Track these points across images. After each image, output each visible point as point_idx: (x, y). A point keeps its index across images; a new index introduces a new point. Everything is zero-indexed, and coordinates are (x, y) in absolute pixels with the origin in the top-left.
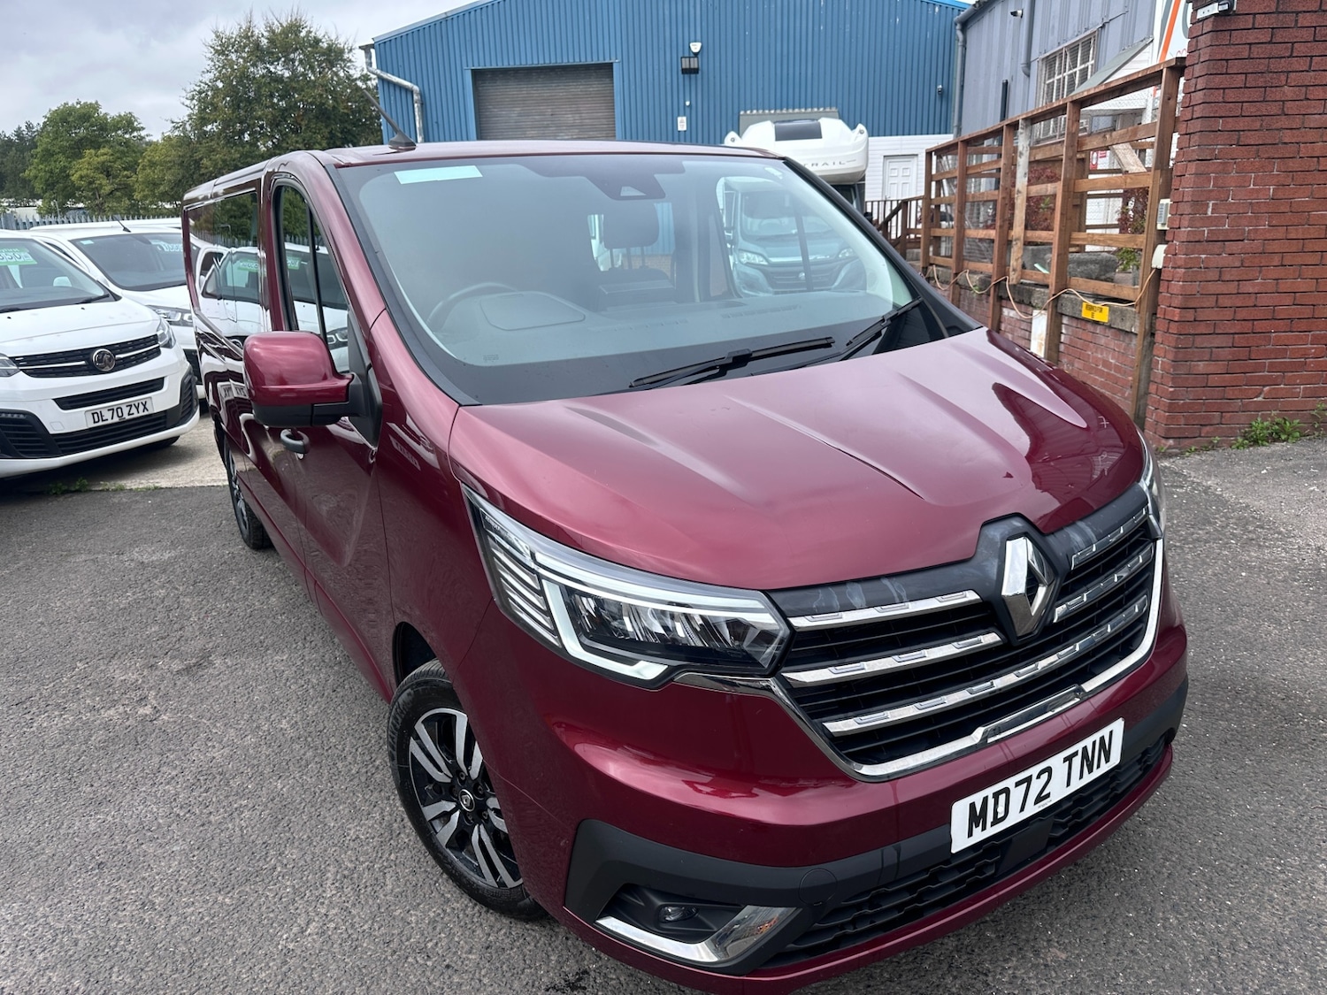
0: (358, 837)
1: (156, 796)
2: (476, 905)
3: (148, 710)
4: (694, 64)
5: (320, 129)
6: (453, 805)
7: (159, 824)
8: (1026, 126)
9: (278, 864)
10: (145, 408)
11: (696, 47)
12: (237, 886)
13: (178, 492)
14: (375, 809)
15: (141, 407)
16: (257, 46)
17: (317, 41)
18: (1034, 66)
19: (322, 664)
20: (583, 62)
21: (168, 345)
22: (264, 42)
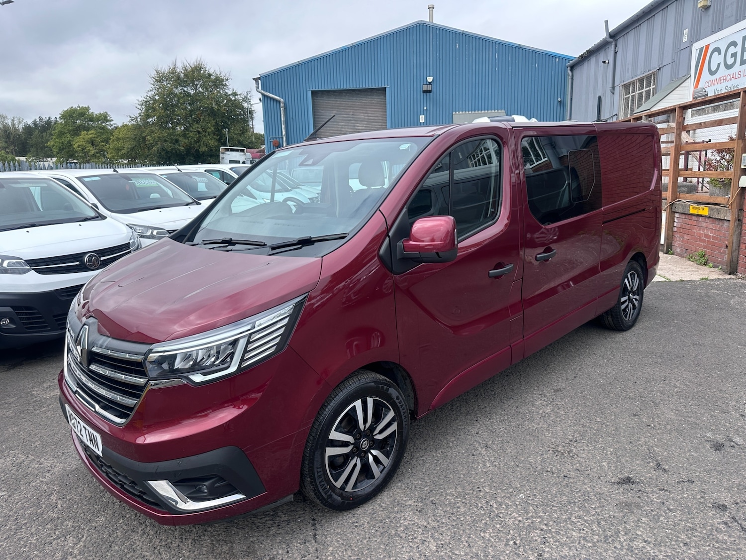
4: (429, 88)
11: (430, 79)
16: (179, 78)
17: (210, 75)
18: (617, 90)
20: (370, 87)
22: (182, 75)
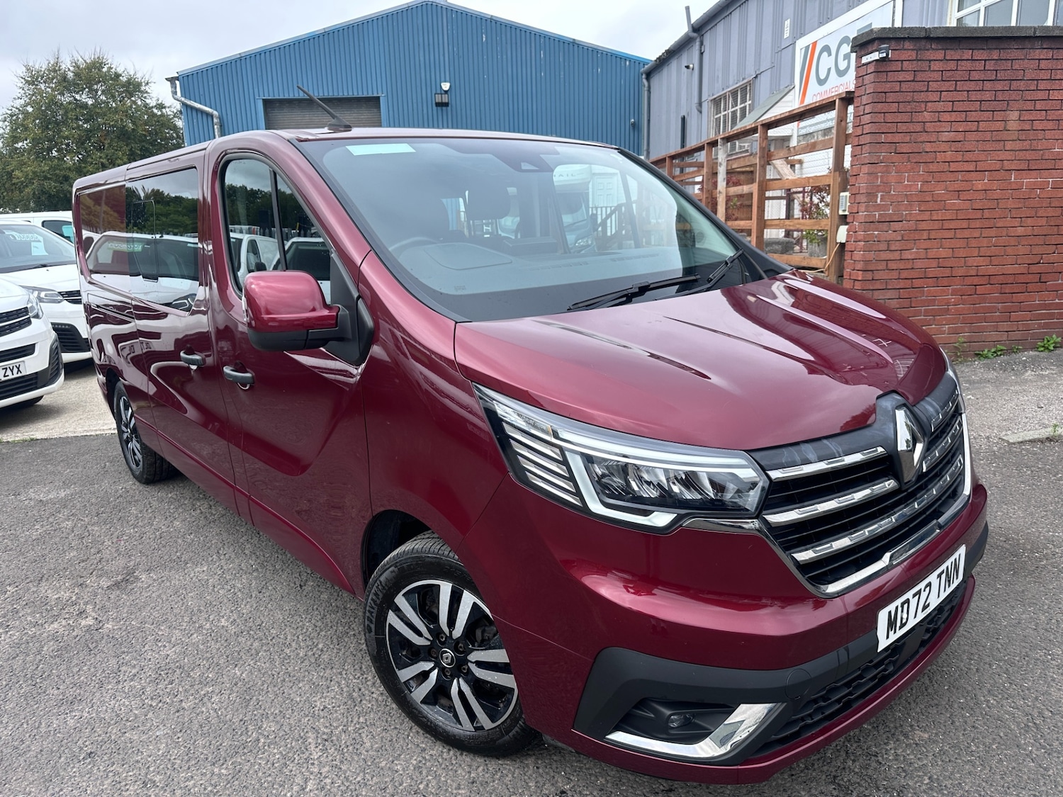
0: (325, 707)
1: (124, 692)
2: (449, 750)
3: (90, 621)
4: (445, 99)
5: (121, 147)
6: (432, 665)
7: (136, 714)
8: (724, 144)
9: (260, 737)
10: (19, 370)
11: (446, 86)
12: (228, 759)
13: (55, 442)
14: (332, 683)
15: (15, 370)
16: (64, 78)
17: (118, 76)
18: (705, 105)
19: (241, 571)
20: (356, 95)
21: (37, 316)
22: (70, 75)
